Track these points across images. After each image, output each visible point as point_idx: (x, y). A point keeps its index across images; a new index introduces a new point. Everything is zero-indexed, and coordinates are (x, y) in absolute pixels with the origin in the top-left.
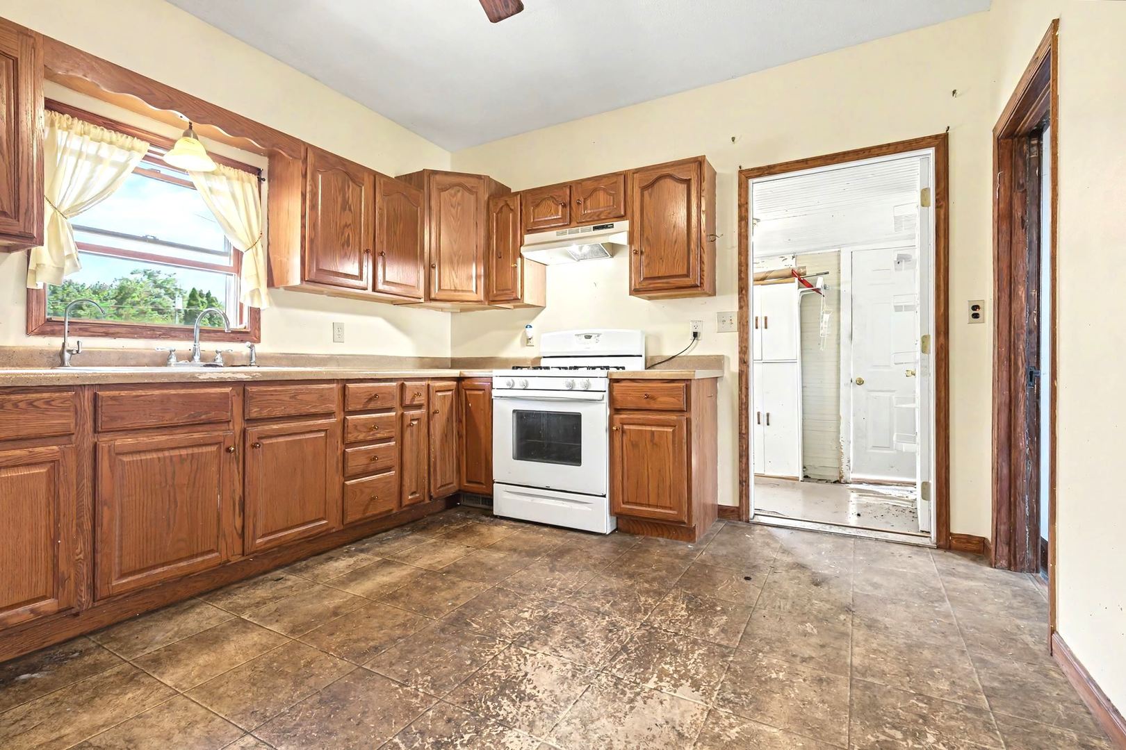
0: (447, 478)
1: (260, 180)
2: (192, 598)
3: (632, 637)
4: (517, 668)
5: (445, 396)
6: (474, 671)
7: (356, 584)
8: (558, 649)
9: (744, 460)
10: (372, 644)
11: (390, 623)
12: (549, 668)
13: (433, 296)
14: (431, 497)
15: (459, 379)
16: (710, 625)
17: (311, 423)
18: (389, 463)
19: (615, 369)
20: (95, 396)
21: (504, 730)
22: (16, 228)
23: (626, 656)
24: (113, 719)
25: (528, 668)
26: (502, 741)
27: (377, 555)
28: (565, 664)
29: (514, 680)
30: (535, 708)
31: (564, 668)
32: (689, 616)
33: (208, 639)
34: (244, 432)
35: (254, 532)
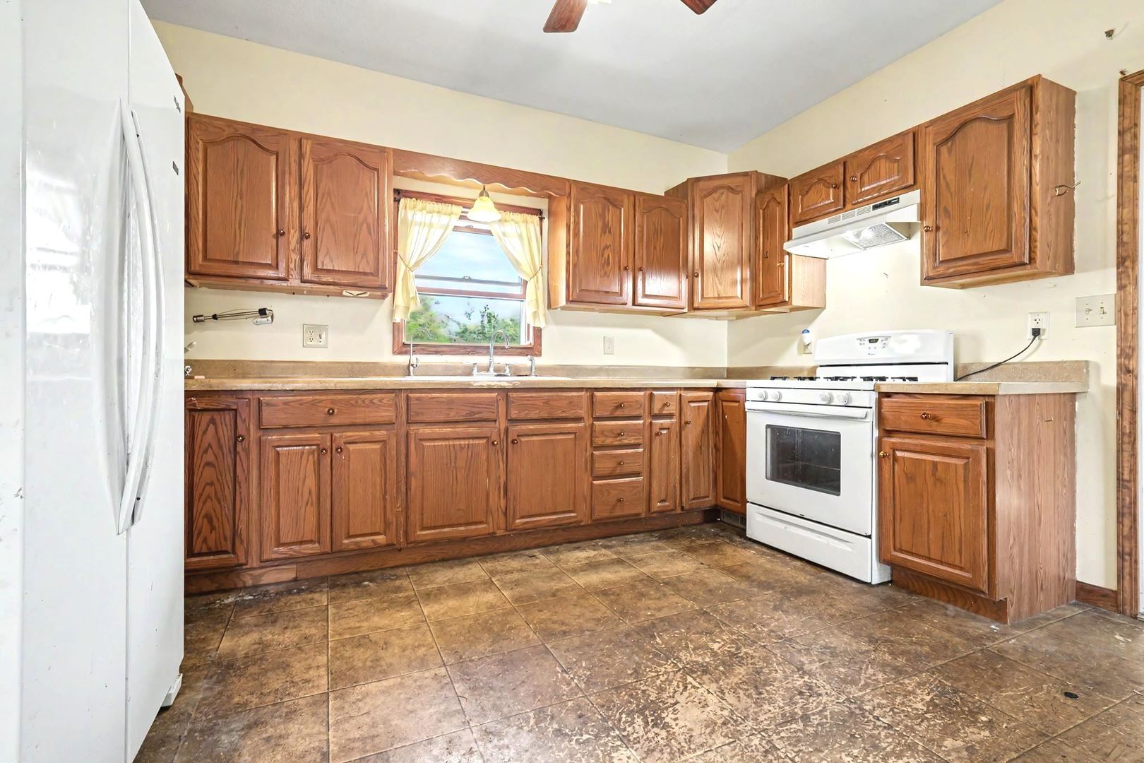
0: (702, 491)
1: (541, 219)
2: (473, 556)
3: (824, 709)
4: (671, 694)
5: (699, 406)
6: (630, 681)
7: (584, 574)
8: (726, 691)
9: (1127, 522)
10: (564, 628)
11: (588, 615)
12: (703, 707)
13: (696, 305)
14: (682, 508)
15: (717, 390)
16: (954, 735)
17: (562, 425)
18: (637, 469)
19: (902, 380)
20: (408, 398)
21: (620, 746)
22: (377, 283)
23: (801, 728)
24: (387, 626)
25: (682, 699)
26: (613, 755)
27: (616, 553)
28: (722, 709)
29: (661, 704)
30: (662, 738)
31: (719, 712)
32: (926, 713)
33: (463, 590)
34: (507, 430)
35: (514, 514)
